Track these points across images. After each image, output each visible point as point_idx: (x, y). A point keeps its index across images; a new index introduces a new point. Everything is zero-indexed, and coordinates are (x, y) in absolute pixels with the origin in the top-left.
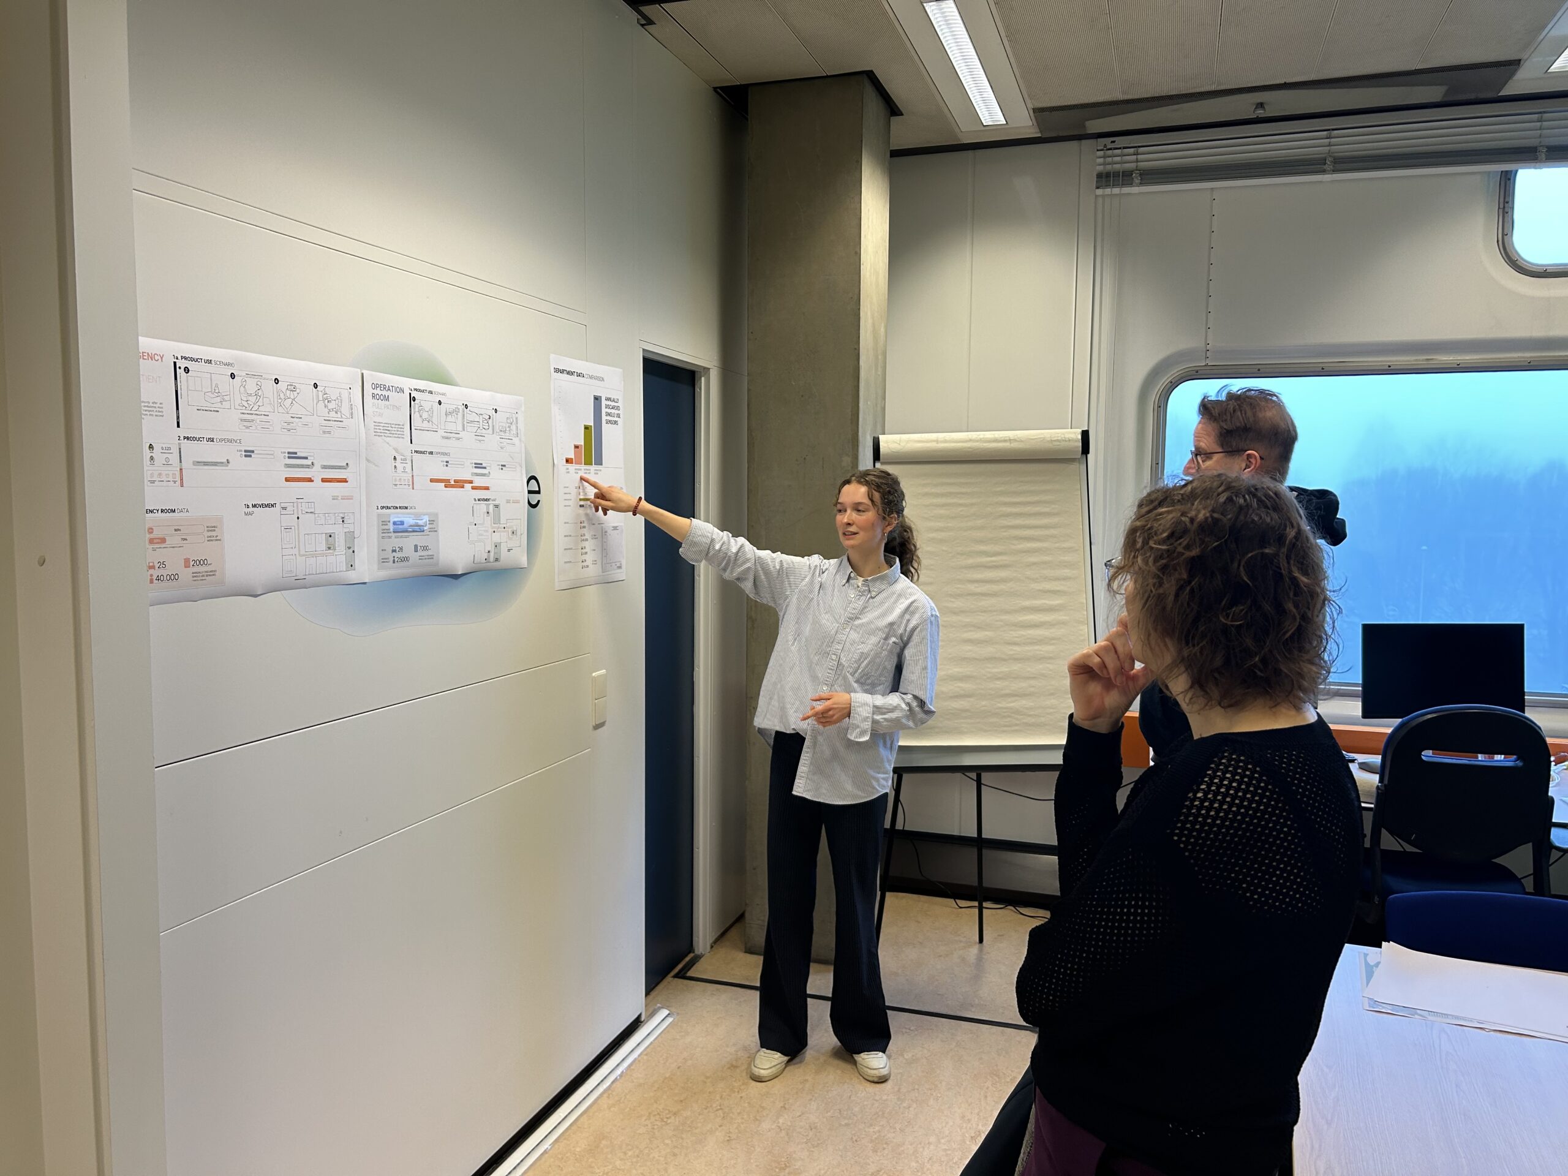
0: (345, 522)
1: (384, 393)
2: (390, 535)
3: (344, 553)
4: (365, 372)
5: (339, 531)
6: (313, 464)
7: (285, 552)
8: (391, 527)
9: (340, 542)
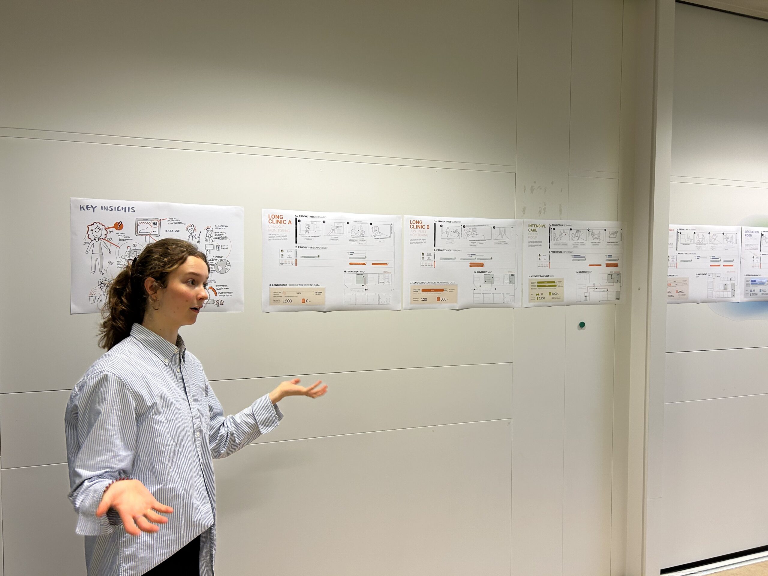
0: (732, 280)
1: (751, 234)
2: (750, 285)
3: (730, 291)
4: (743, 227)
5: (729, 283)
6: (720, 260)
7: (709, 290)
8: (750, 282)
9: (729, 287)
